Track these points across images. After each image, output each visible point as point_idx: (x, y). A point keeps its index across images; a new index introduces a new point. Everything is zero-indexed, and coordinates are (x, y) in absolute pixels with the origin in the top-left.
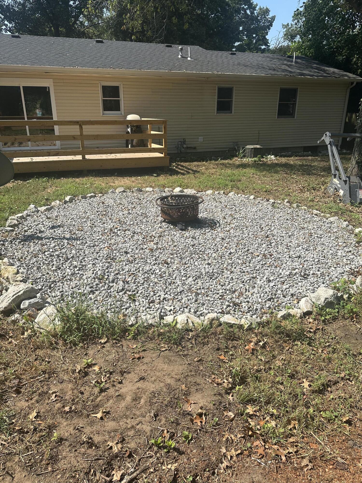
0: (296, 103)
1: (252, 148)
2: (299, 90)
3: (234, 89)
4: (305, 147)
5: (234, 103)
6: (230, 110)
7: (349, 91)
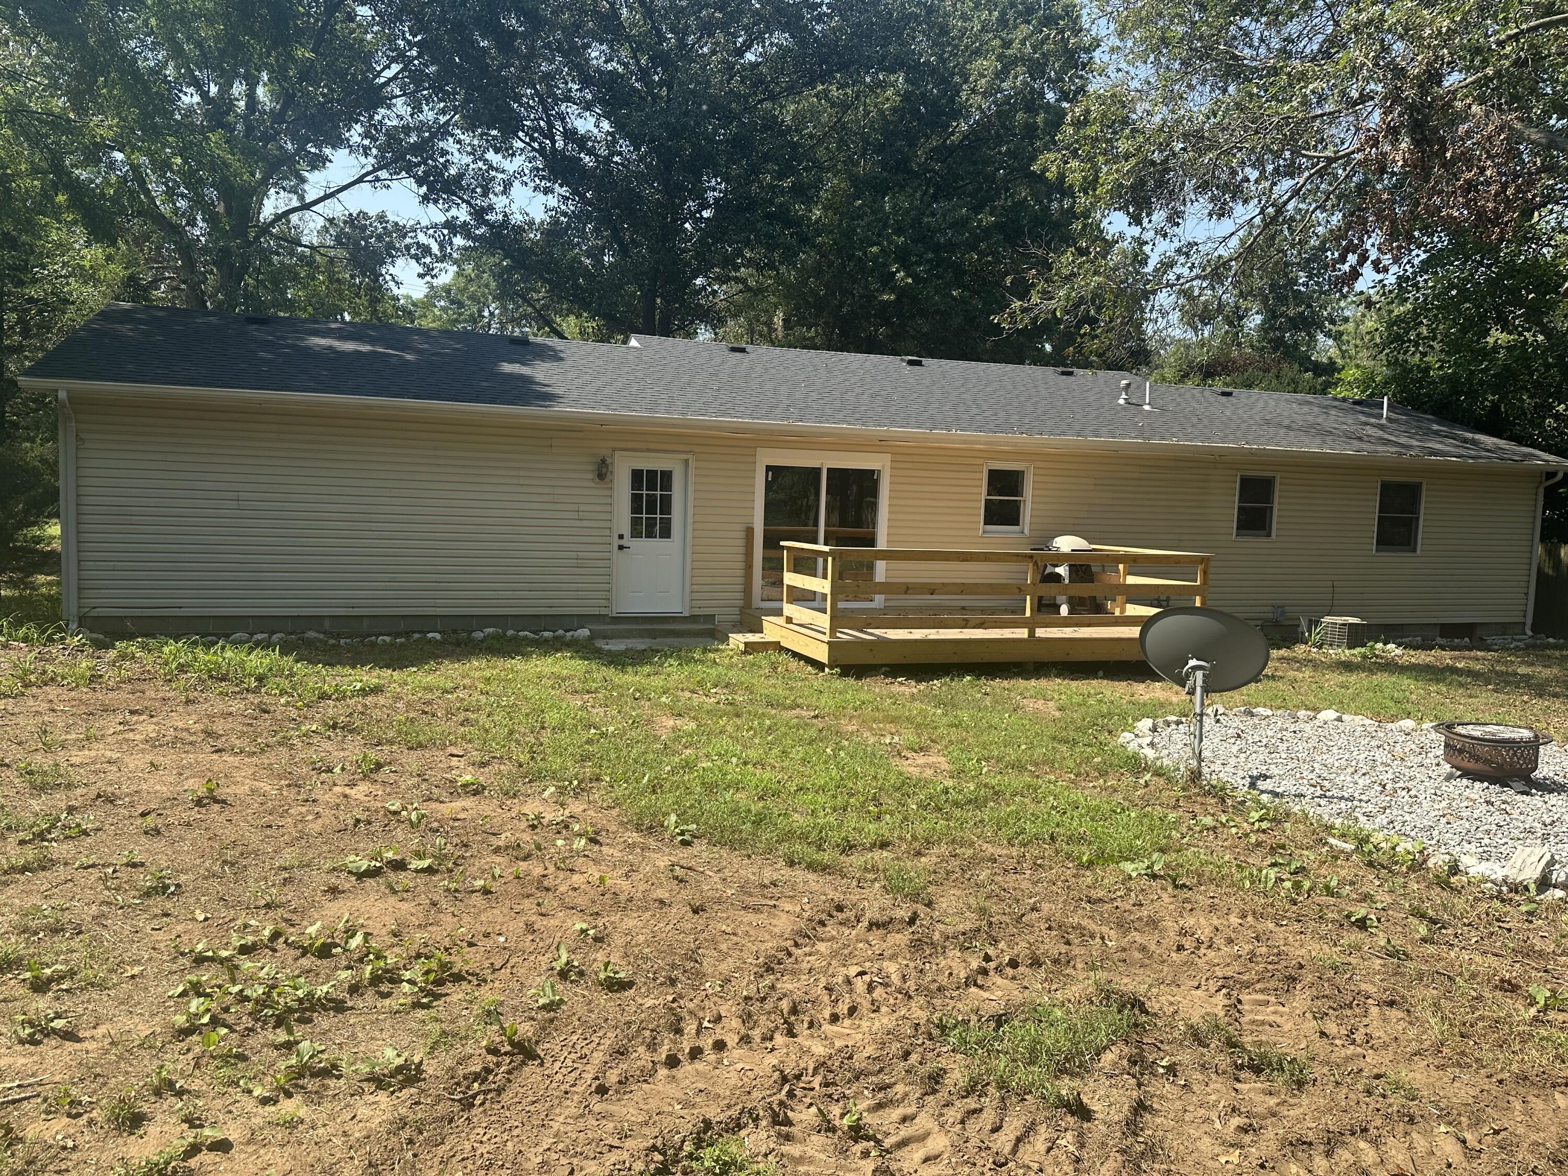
0: (1418, 519)
1: (1344, 625)
2: (1424, 487)
3: (1278, 481)
4: (1443, 625)
5: (1275, 513)
6: (1264, 529)
7: (1541, 491)
